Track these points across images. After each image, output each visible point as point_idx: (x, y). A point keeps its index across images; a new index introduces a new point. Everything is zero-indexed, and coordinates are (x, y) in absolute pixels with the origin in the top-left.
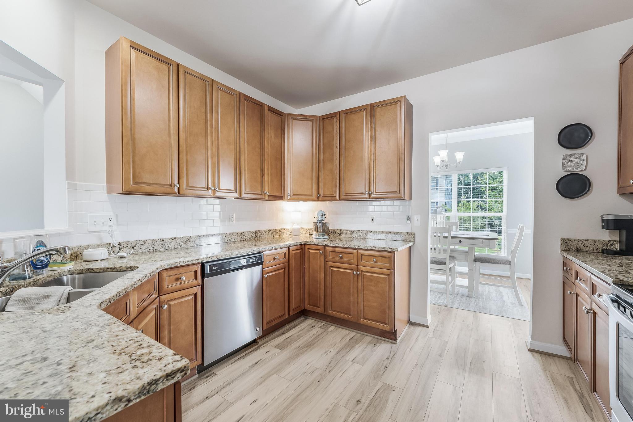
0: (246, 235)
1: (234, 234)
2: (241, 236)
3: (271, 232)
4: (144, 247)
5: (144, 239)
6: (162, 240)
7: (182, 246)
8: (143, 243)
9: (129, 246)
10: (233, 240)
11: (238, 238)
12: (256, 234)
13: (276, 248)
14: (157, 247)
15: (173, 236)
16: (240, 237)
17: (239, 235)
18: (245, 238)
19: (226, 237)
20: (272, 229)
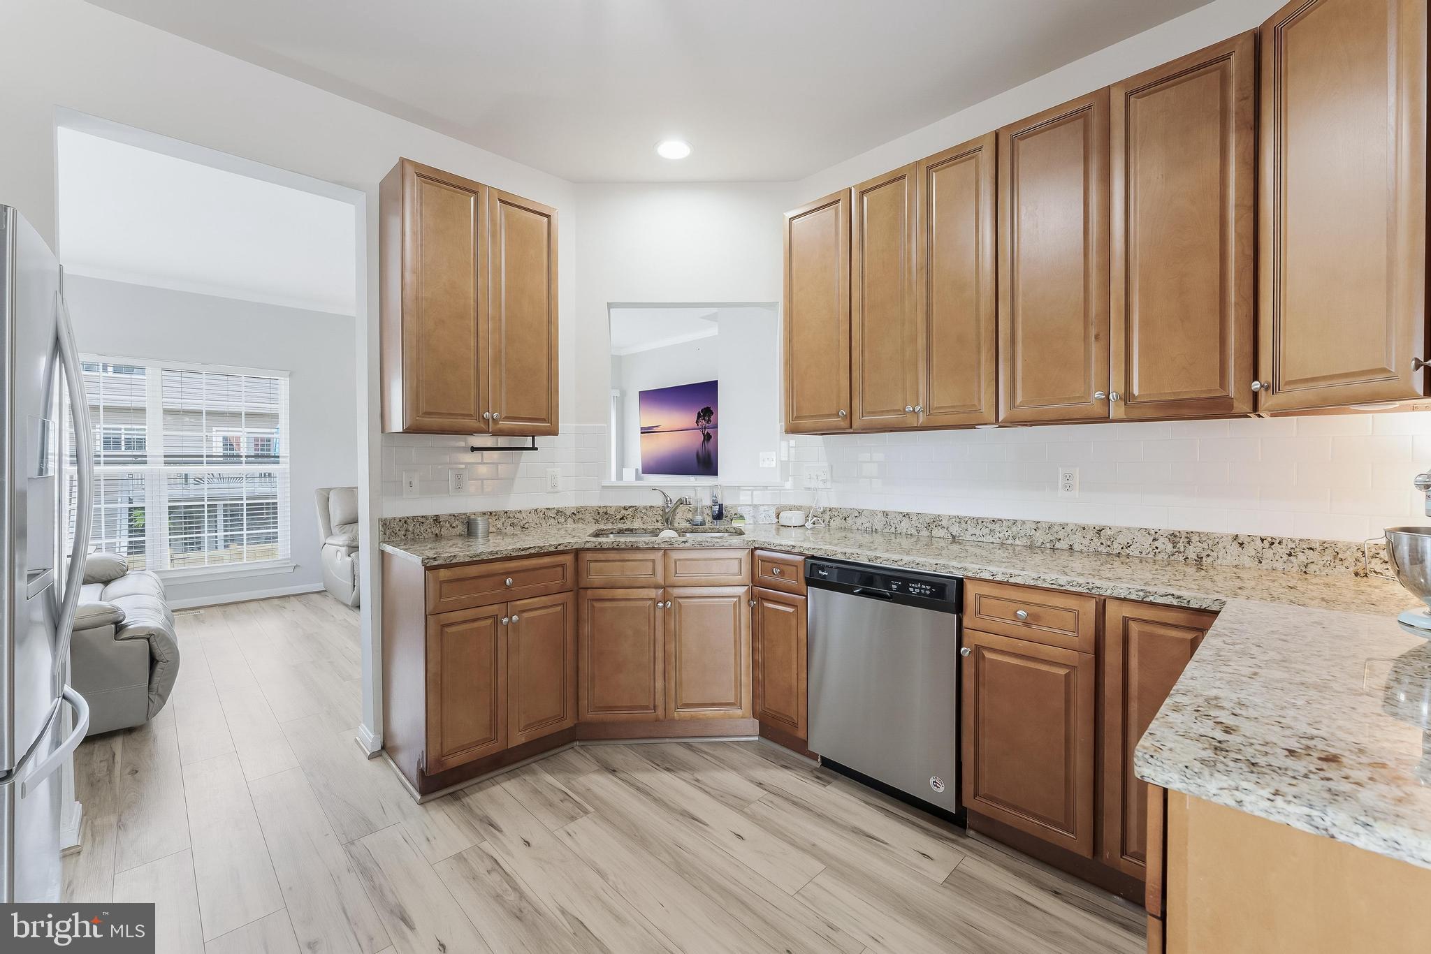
0: (1122, 540)
1: (1068, 529)
2: (1099, 537)
3: (1282, 551)
4: (859, 521)
5: (861, 507)
6: (886, 514)
7: (921, 533)
8: (857, 514)
9: (841, 516)
10: (1063, 545)
11: (1086, 542)
12: (1175, 544)
13: (1012, 580)
14: (878, 526)
15: (906, 510)
16: (1095, 540)
17: (1090, 535)
18: (1116, 548)
19: (1039, 532)
20: (1298, 536)
